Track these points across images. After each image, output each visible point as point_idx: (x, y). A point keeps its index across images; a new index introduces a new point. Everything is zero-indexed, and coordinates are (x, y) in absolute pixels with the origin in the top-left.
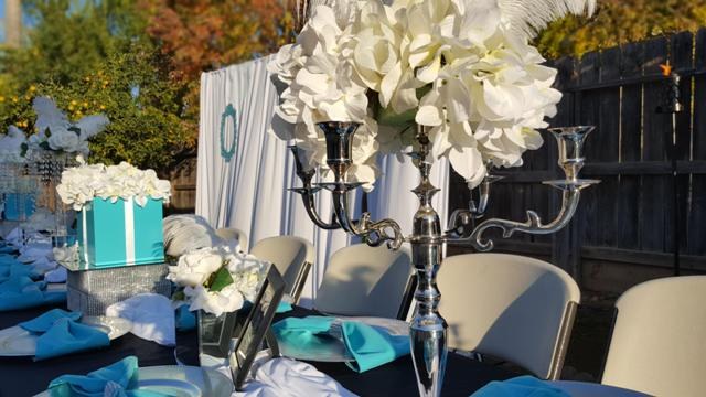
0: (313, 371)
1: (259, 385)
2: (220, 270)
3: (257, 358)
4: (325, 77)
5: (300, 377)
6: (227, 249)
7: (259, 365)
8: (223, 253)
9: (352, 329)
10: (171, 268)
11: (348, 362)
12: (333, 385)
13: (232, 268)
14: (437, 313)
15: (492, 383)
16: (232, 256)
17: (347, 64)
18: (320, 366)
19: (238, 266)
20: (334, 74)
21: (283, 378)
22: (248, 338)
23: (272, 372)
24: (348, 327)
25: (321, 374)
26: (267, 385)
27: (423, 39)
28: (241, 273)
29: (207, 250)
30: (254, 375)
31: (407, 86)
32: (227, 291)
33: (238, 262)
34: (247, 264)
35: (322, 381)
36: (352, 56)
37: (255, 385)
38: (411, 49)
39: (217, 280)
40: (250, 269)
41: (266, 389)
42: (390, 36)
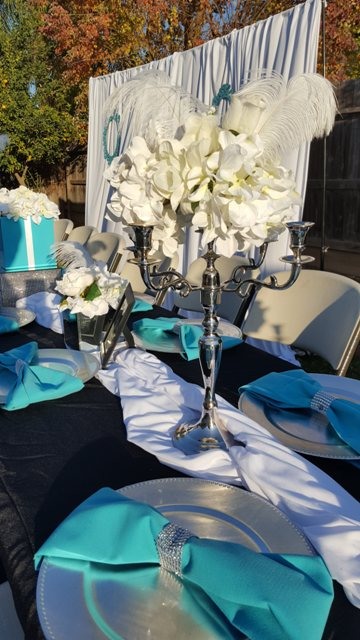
0: (154, 359)
1: (118, 366)
2: (91, 286)
3: (117, 348)
4: (139, 187)
5: (144, 363)
6: (97, 269)
7: (118, 352)
8: (93, 273)
9: (188, 329)
10: (58, 282)
11: (181, 353)
12: (165, 369)
13: (101, 283)
14: (216, 335)
15: (273, 374)
16: (101, 275)
17: (150, 183)
18: (159, 355)
19: (105, 282)
20: (144, 186)
21: (132, 363)
22: (112, 335)
23: (125, 358)
24: (186, 328)
25: (159, 361)
26: (122, 367)
27: (197, 171)
28: (107, 287)
29: (83, 269)
30: (115, 359)
31: (186, 200)
32: (97, 301)
33: (105, 279)
34: (112, 282)
35: (157, 366)
36: (153, 178)
37: (115, 365)
38: (189, 177)
39: (90, 293)
40: (113, 285)
41: (120, 370)
42: (176, 165)
